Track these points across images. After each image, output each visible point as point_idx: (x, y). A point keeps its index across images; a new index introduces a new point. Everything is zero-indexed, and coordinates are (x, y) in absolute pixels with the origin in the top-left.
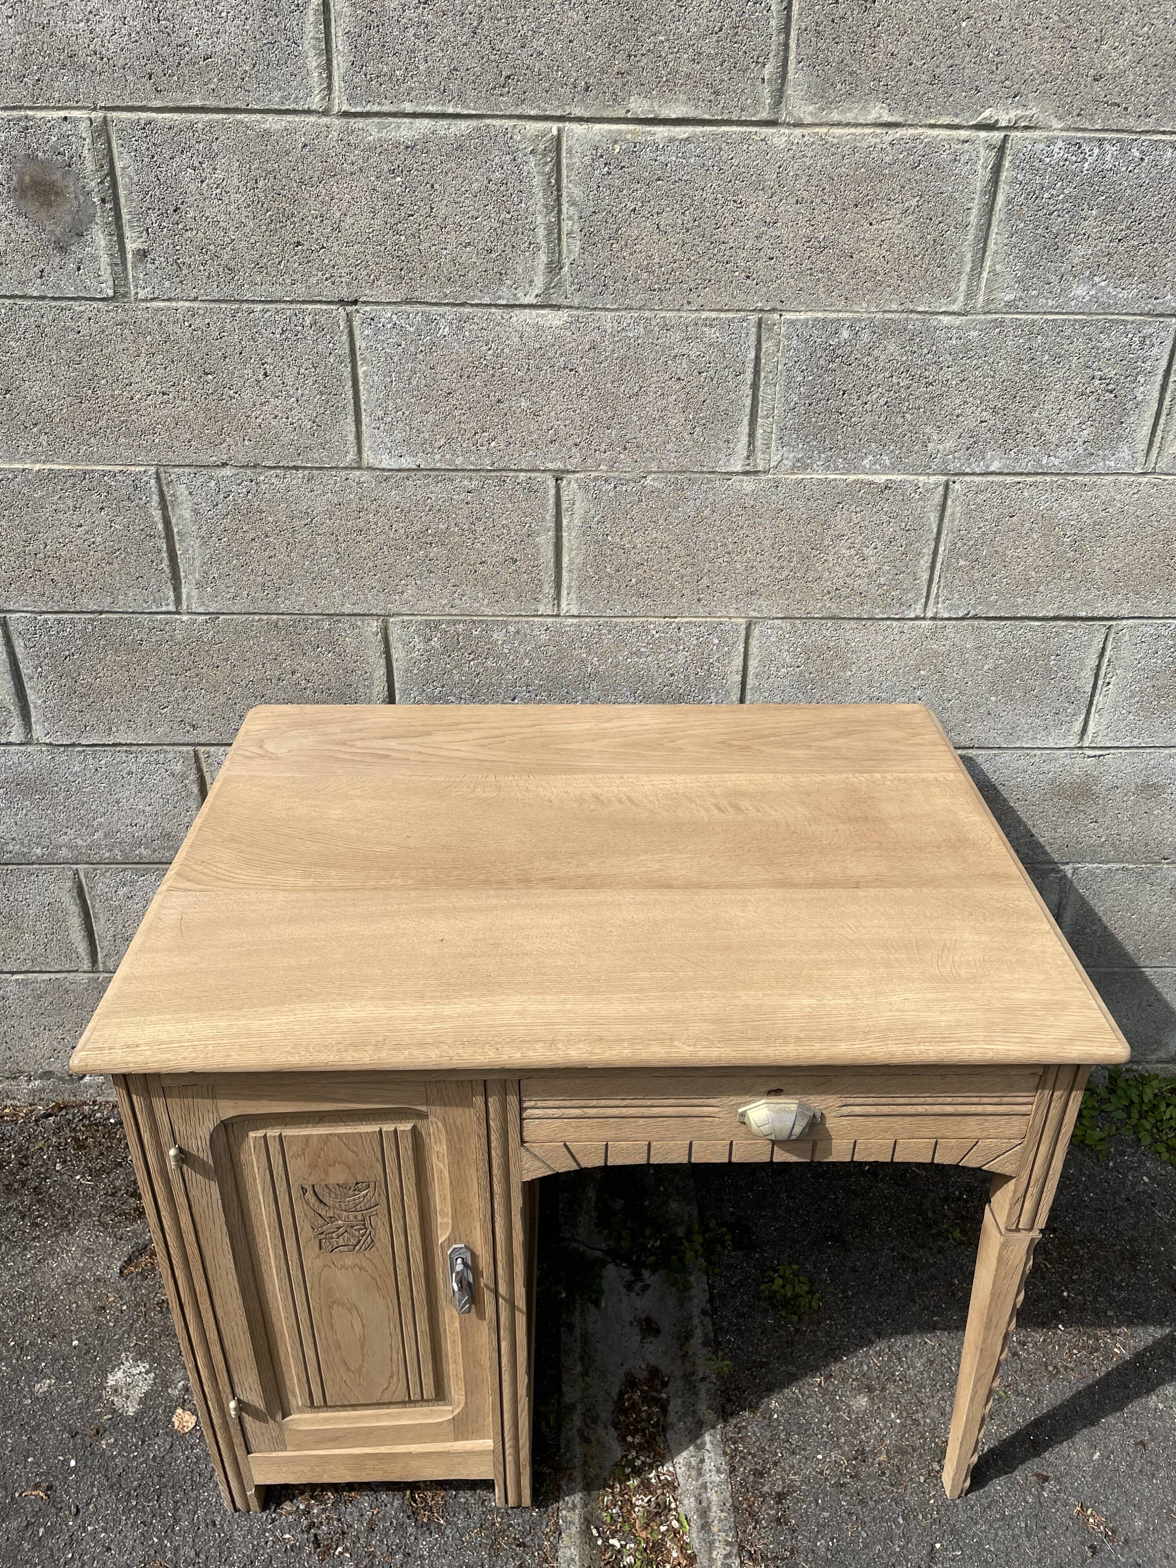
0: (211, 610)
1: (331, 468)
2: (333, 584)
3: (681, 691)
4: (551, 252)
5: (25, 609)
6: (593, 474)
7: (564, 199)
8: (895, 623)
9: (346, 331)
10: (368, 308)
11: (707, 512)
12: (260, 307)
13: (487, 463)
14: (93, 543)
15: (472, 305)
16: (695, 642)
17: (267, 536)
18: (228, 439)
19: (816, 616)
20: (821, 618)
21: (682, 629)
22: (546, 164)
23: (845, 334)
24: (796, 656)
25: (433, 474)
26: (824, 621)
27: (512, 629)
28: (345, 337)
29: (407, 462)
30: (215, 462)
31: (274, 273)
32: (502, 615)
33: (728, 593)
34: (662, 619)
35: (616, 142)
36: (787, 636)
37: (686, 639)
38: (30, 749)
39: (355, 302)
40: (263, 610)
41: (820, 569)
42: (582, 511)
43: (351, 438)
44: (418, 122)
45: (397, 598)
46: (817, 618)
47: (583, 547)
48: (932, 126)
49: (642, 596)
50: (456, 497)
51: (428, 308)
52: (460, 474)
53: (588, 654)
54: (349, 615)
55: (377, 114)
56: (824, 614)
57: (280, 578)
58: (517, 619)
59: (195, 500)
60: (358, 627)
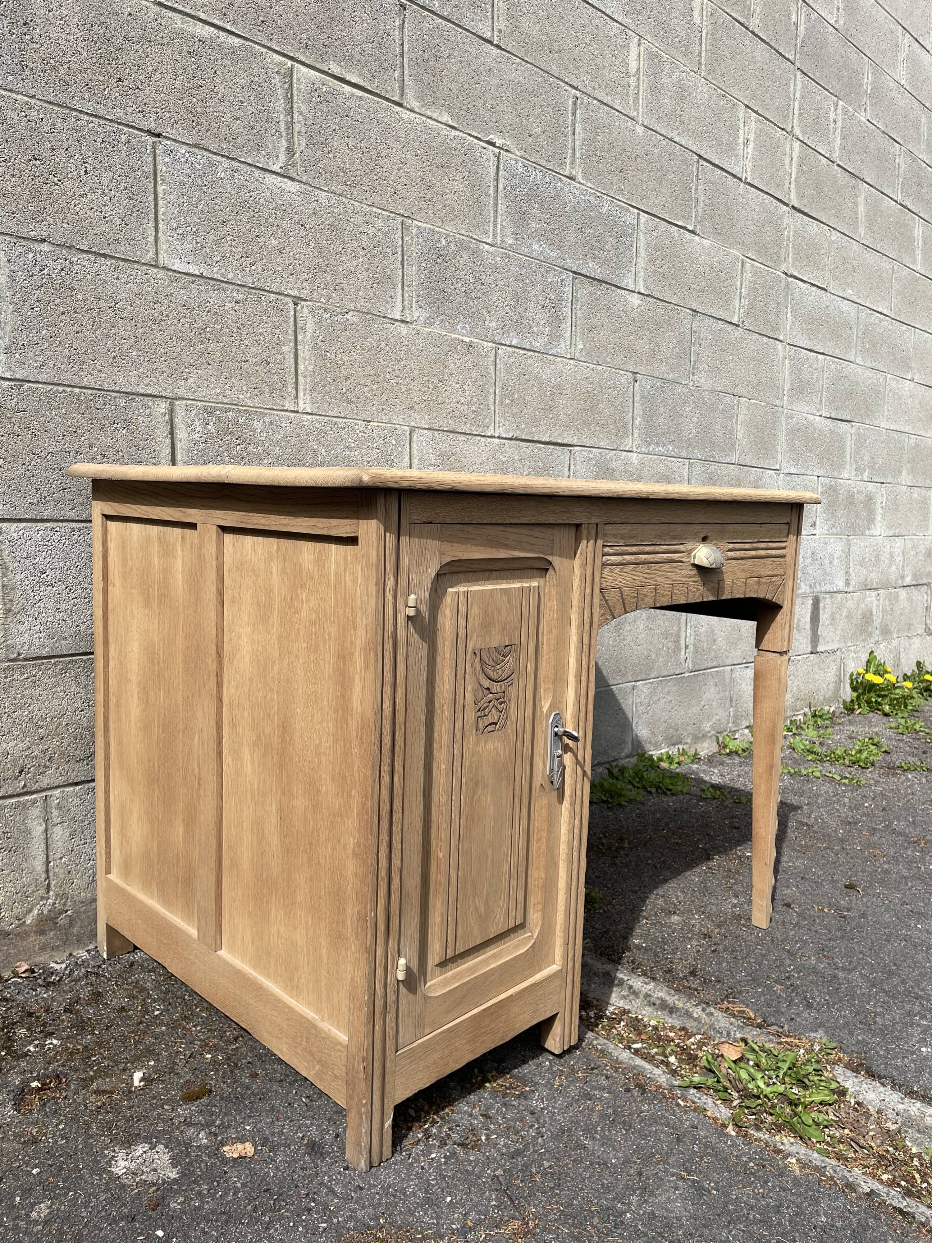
0: (18, 377)
1: (134, 262)
2: (130, 364)
4: (288, 141)
6: (318, 304)
7: (295, 110)
8: (482, 439)
9: (152, 155)
10: (169, 143)
11: (383, 345)
12: (86, 118)
13: (249, 282)
15: (240, 162)
16: (382, 442)
17: (75, 312)
18: (48, 219)
19: (444, 429)
20: (447, 431)
21: (374, 431)
22: (285, 83)
23: (444, 242)
25: (212, 282)
26: (448, 434)
27: (267, 420)
28: (150, 159)
29: (193, 269)
30: (35, 236)
31: (99, 95)
32: (259, 408)
33: (398, 406)
34: (362, 422)
35: (323, 84)
36: (431, 442)
37: (377, 439)
39: (159, 135)
40: (68, 382)
41: (444, 395)
42: (311, 331)
43: (151, 239)
44: (207, 27)
45: (182, 383)
46: (445, 431)
47: (313, 359)
48: (470, 135)
49: (351, 402)
50: (227, 304)
51: (211, 155)
52: (231, 286)
53: (318, 446)
54: (142, 395)
55: (180, 12)
56: (448, 428)
57: (85, 353)
58: (271, 412)
59: (12, 268)
60: (149, 407)
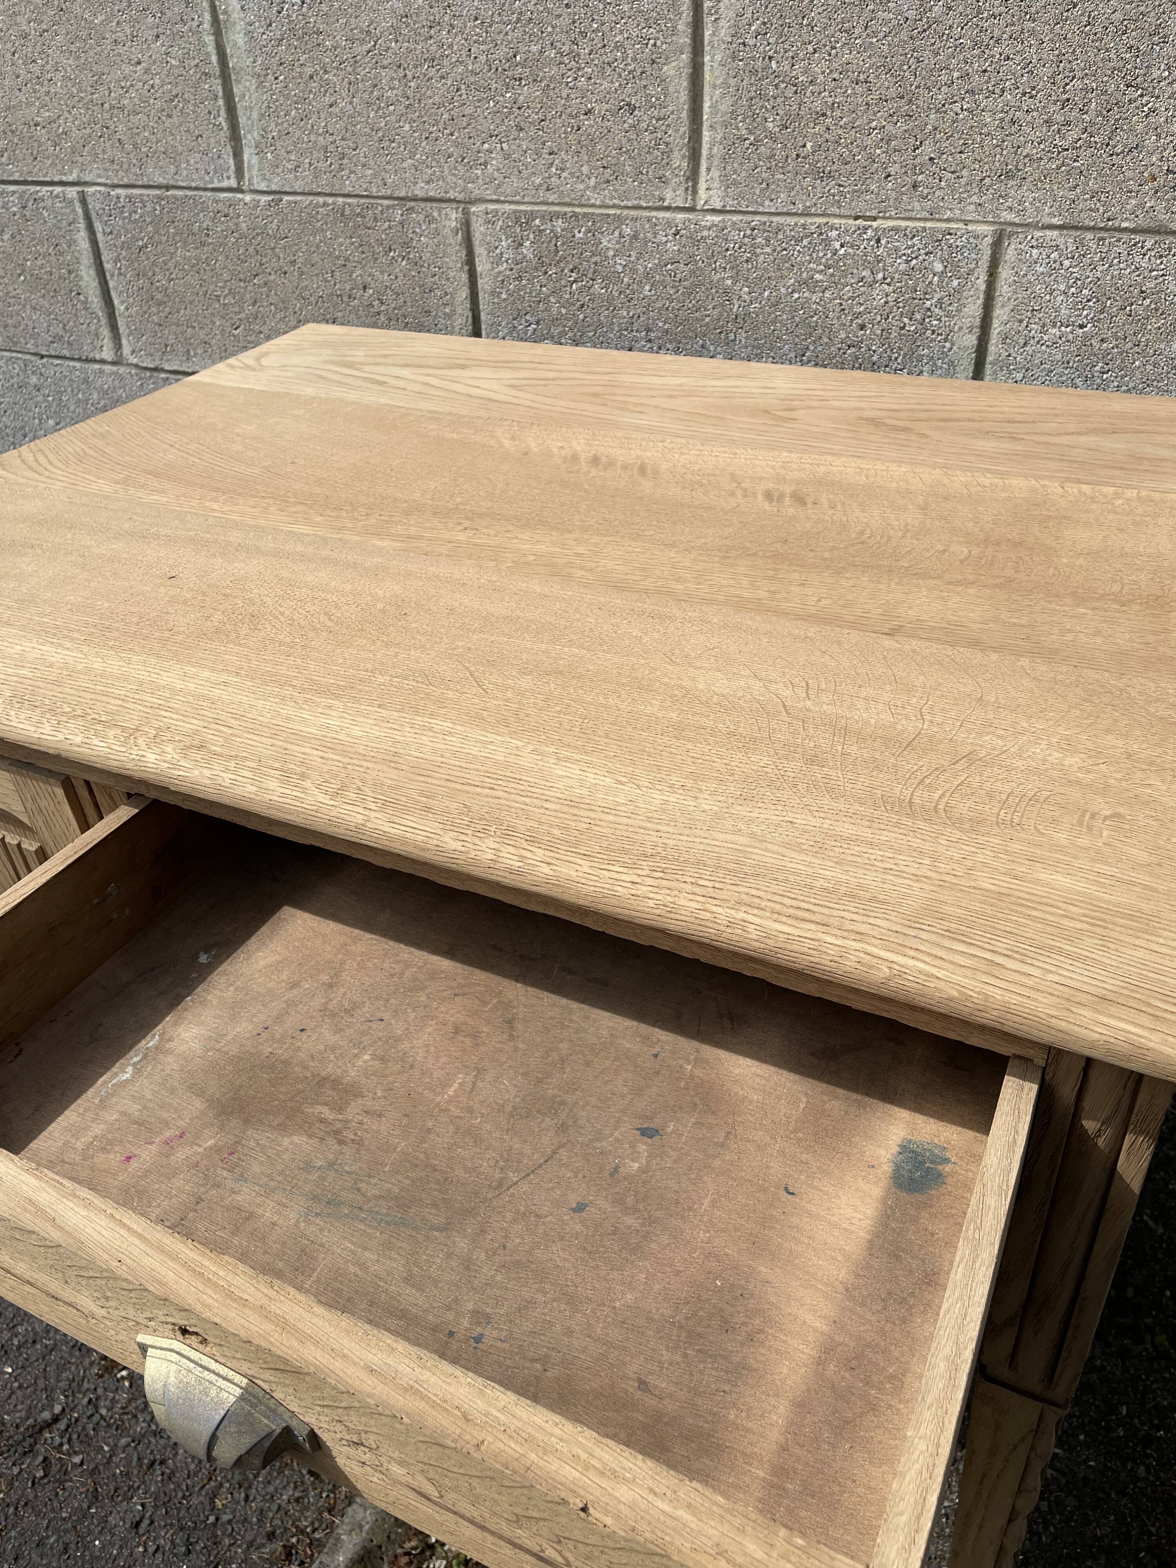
0: (274, 187)
2: (402, 148)
3: (875, 358)
5: (99, 180)
14: (153, 86)
16: (903, 267)
17: (326, 72)
19: (1125, 225)
20: (1133, 231)
21: (883, 242)
24: (1078, 306)
26: (1138, 238)
27: (628, 231)
32: (614, 206)
33: (965, 173)
34: (851, 222)
36: (1067, 263)
37: (889, 261)
38: (122, 370)
40: (327, 190)
41: (1140, 127)
42: (732, 14)
45: (479, 172)
46: (1125, 230)
47: (732, 82)
49: (823, 175)
53: (735, 280)
54: (423, 200)
56: (1142, 221)
58: (635, 213)
60: (434, 219)
